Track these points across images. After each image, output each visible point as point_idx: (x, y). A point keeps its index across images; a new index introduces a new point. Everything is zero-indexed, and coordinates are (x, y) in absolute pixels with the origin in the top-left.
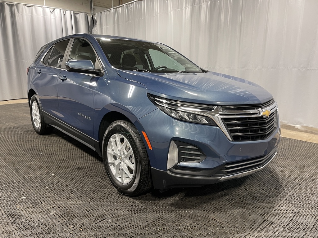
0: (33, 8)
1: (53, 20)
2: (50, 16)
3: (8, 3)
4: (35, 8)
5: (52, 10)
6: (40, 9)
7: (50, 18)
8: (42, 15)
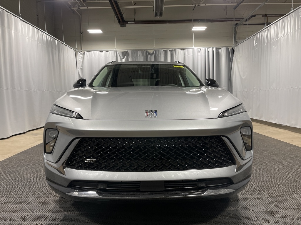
0: (186, 50)
1: (199, 57)
2: (198, 54)
3: (170, 50)
4: (187, 50)
5: (199, 50)
6: (191, 50)
7: (198, 56)
8: (192, 55)
